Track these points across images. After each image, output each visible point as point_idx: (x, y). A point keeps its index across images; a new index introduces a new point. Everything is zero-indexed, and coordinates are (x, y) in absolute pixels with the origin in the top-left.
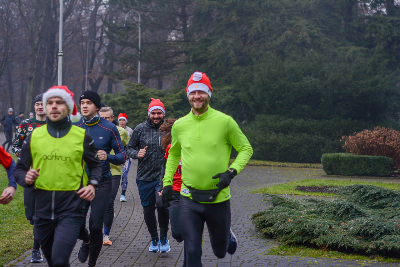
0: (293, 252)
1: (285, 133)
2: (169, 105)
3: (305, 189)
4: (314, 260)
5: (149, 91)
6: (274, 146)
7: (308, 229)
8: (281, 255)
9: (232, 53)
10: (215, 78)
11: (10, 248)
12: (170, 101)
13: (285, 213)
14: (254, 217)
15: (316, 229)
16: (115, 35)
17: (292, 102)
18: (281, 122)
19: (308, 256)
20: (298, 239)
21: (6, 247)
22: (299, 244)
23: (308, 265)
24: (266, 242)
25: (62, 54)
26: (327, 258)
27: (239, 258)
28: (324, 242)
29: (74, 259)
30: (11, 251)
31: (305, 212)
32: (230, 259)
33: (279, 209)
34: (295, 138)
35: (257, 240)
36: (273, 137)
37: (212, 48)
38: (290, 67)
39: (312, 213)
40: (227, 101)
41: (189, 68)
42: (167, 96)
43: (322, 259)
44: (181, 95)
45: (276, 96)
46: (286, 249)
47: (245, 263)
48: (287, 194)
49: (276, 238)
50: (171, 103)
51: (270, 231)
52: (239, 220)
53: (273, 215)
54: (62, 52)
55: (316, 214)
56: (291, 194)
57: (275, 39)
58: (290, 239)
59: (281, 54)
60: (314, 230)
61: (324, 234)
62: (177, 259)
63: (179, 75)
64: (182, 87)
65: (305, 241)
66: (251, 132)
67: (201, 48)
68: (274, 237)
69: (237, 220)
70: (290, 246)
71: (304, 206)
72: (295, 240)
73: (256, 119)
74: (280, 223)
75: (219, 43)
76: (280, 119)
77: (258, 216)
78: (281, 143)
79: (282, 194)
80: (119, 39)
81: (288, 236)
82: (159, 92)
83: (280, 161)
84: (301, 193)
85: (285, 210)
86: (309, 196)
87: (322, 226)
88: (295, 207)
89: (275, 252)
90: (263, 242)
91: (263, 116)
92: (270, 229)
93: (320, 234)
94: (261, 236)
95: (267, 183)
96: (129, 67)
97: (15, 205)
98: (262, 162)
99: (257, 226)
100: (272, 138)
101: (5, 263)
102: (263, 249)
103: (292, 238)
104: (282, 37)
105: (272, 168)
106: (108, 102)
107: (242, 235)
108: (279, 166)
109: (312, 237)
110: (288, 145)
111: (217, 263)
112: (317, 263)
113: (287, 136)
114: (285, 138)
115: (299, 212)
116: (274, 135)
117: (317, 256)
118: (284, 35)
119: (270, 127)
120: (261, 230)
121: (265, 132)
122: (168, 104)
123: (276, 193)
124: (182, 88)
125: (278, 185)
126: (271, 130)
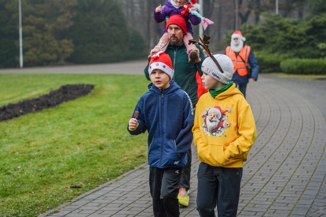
2: (302, 31)
12: (303, 28)
42: (300, 24)
62: (282, 162)
63: (310, 6)
64: (314, 15)
82: (293, 21)
106: (251, 31)
111: (317, 166)
122: (300, 31)
124: (312, 17)
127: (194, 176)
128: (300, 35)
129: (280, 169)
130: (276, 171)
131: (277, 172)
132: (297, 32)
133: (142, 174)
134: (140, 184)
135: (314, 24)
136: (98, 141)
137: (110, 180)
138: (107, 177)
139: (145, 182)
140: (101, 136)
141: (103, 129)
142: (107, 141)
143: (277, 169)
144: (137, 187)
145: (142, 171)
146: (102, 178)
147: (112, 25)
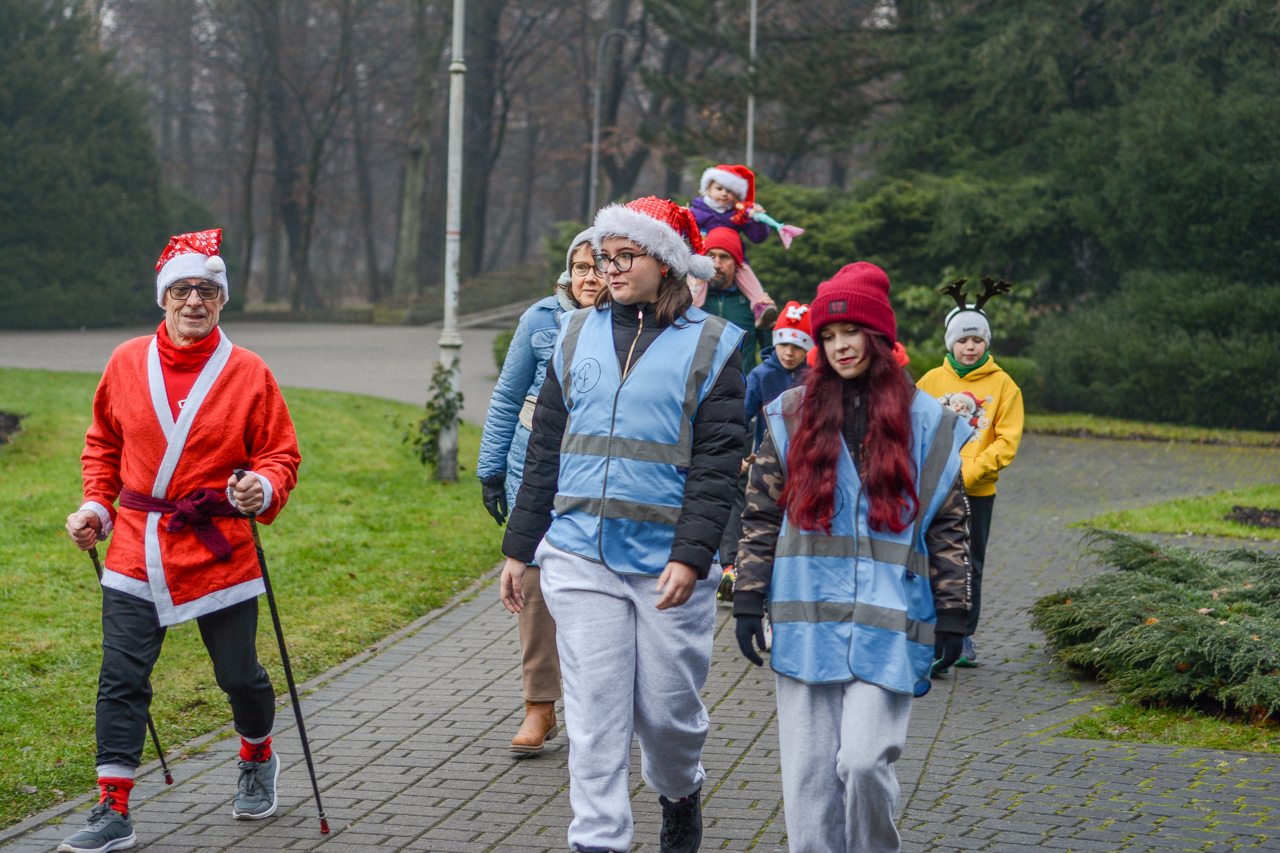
0: (1153, 729)
1: (1220, 334)
2: (841, 238)
3: (1260, 517)
4: (1221, 758)
5: (776, 194)
6: (1182, 373)
7: (1210, 654)
8: (1111, 737)
9: (1050, 67)
10: (994, 152)
11: (208, 693)
12: (845, 224)
13: (1143, 597)
14: (1045, 605)
15: (1238, 654)
16: (674, 12)
17: (1244, 229)
18: (1207, 295)
19: (1201, 744)
20: (1175, 684)
21: (197, 689)
22: (1177, 703)
23: (1193, 777)
24: (1073, 694)
25: (462, 67)
26: (1264, 752)
27: (962, 745)
28: (1262, 698)
29: (403, 738)
30: (205, 703)
31: (1220, 594)
32: (926, 749)
33: (1129, 583)
34: (1251, 349)
35: (1042, 684)
36: (1177, 344)
37: (984, 52)
38: (1239, 113)
39: (1244, 596)
40: (1032, 227)
41: (911, 118)
42: (836, 210)
43: (1247, 756)
44: (880, 205)
45: (1192, 210)
46: (1131, 718)
47: (974, 764)
48: (1190, 534)
49: (1105, 681)
50: (848, 231)
51: (1088, 659)
52: (1001, 618)
53: (1102, 603)
54: (462, 59)
55: (1258, 602)
56: (1205, 535)
57: (1195, 22)
58: (1147, 686)
59: (1214, 71)
60: (1230, 657)
61: (1264, 672)
62: (748, 743)
63: (876, 142)
64: (887, 178)
65: (1198, 692)
66: (1106, 328)
67: (951, 53)
68: (1101, 676)
69: (996, 616)
70: (1148, 708)
71: (1224, 575)
72: (1164, 689)
73: (1123, 284)
74: (1119, 630)
75: (1009, 35)
76: (1204, 286)
77: (1056, 602)
78: (1203, 366)
79: (1176, 533)
80: (688, 24)
81: (1141, 674)
82: (809, 195)
83: (1201, 423)
84: (1242, 531)
85: (1150, 585)
86: (1267, 540)
87: (1261, 643)
88: (1190, 576)
89: (1094, 729)
90: (1062, 691)
91: (1146, 276)
92: (1090, 649)
93: (1252, 670)
94: (1059, 672)
95: (1137, 495)
96: (718, 115)
97: (280, 555)
98: (1139, 428)
99: (1050, 638)
100: (1173, 347)
101: (175, 742)
102: (1054, 716)
103: (1155, 681)
104: (1217, 14)
105: (1168, 448)
107: (996, 668)
108: (1195, 441)
109: (1224, 680)
110: (1227, 373)
112: (1225, 767)
113: (1224, 341)
114: (1220, 349)
115: (1199, 593)
116: (1180, 338)
117: (1232, 744)
118: (1226, 8)
119: (1169, 313)
120: (1060, 651)
121: (1153, 328)
122: (836, 235)
123: (1155, 529)
124: (883, 184)
125: (1168, 504)
126: (1172, 322)
127: (405, 789)
128: (835, 252)
129: (738, 768)
130: (725, 777)
131: (727, 781)
132: (822, 239)
133: (196, 776)
134: (186, 817)
135: (886, 210)
136: (25, 640)
137: (65, 796)
138: (55, 786)
139: (209, 807)
140: (40, 619)
141: (46, 594)
142: (62, 641)
143: (727, 767)
144: (175, 827)
145: (196, 765)
146: (33, 789)
147: (101, 179)
